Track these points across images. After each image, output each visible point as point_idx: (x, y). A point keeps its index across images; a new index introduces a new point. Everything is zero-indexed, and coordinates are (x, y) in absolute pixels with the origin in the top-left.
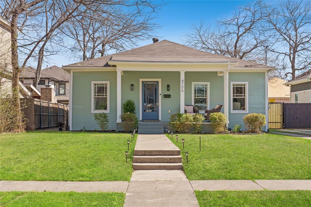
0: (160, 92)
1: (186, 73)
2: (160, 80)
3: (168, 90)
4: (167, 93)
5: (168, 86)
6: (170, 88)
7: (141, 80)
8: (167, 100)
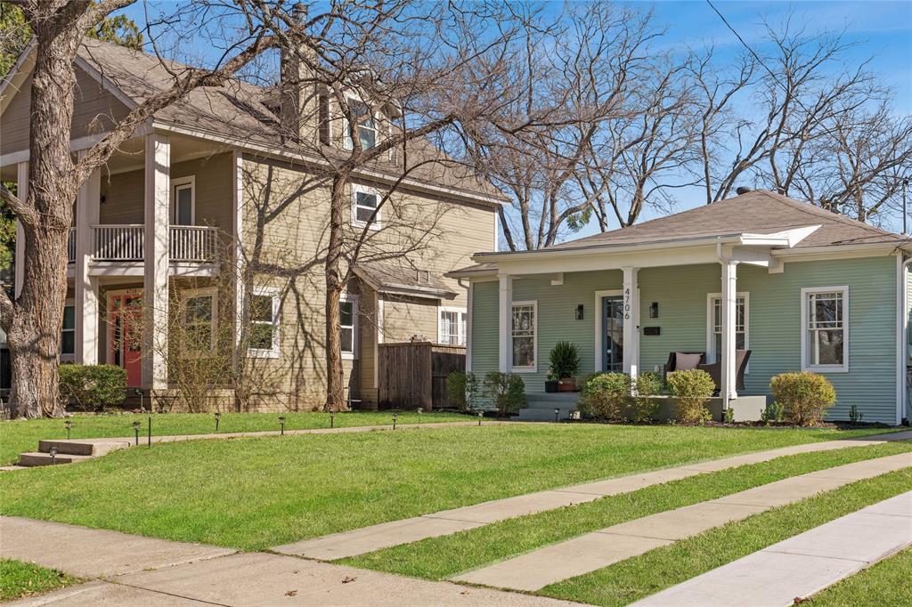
4: (653, 323)
5: (655, 305)
6: (660, 311)
7: (599, 294)
8: (652, 339)
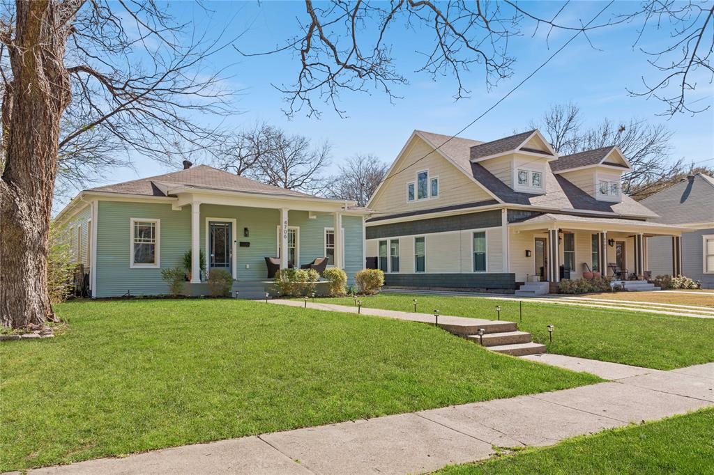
0: (234, 238)
1: (291, 212)
2: (234, 221)
3: (246, 235)
4: (245, 240)
5: (246, 230)
6: (249, 233)
7: (207, 219)
8: (244, 249)
